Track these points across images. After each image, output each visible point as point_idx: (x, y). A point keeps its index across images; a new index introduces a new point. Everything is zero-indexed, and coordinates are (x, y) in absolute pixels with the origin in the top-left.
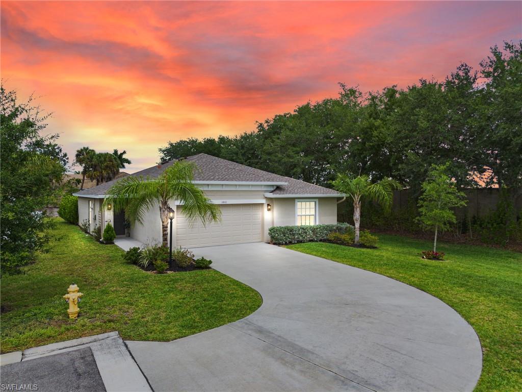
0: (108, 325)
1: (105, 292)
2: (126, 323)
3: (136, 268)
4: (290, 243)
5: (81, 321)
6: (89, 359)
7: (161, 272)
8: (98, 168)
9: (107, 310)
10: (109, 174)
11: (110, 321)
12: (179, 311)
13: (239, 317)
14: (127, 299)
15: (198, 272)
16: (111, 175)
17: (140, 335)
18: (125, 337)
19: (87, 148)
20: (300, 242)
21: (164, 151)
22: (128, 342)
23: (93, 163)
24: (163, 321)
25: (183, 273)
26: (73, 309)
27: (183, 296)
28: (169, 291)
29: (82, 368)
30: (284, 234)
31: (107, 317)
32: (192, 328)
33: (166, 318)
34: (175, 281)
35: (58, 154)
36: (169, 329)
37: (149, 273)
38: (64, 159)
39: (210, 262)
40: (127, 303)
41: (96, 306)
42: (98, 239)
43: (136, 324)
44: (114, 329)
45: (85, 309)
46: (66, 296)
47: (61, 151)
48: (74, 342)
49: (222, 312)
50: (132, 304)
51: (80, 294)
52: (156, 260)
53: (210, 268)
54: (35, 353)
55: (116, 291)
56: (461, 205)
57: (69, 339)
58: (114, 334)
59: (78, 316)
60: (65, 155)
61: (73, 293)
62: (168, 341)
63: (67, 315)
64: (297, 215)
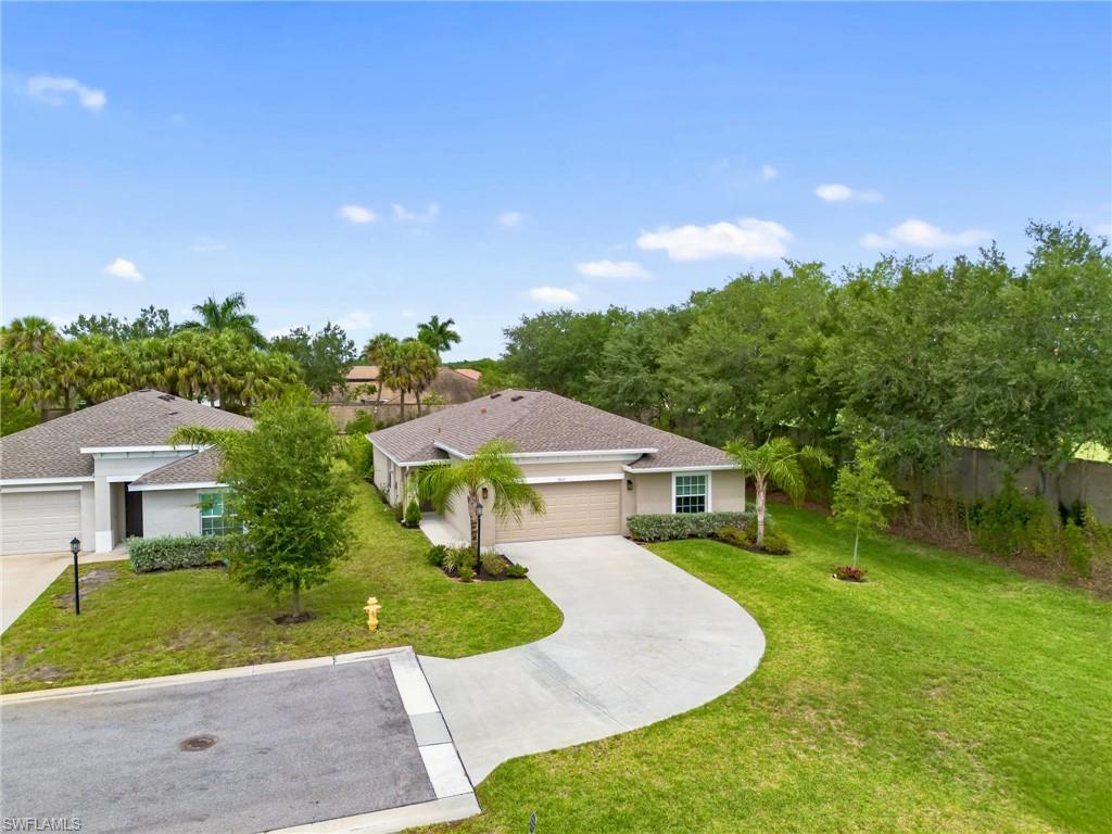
0: (404, 639)
1: (403, 603)
2: (420, 639)
3: (439, 572)
4: (658, 539)
5: (380, 633)
6: (387, 667)
7: (467, 580)
8: (403, 370)
9: (403, 624)
10: (420, 380)
11: (406, 636)
12: (472, 630)
13: (529, 641)
14: (424, 613)
15: (509, 583)
16: (424, 381)
17: (430, 651)
18: (418, 652)
19: (386, 336)
20: (672, 538)
21: (512, 334)
22: (419, 657)
23: (395, 362)
24: (455, 639)
25: (491, 583)
26: (373, 621)
27: (482, 613)
28: (469, 607)
29: (381, 674)
30: (647, 527)
31: (404, 631)
32: (480, 648)
33: (458, 637)
34: (478, 594)
35: (340, 341)
36: (457, 647)
37: (453, 580)
38: (350, 350)
39: (526, 570)
40: (423, 617)
41: (393, 618)
42: (399, 519)
43: (429, 641)
44: (409, 644)
45: (384, 621)
46: (365, 608)
47: (344, 337)
48: (374, 652)
49: (514, 635)
50: (428, 619)
51: (379, 607)
52: (461, 565)
53: (526, 577)
54: (344, 659)
55: (414, 602)
56: (895, 502)
57: (370, 649)
58: (409, 649)
59: (377, 628)
60: (352, 344)
61: (373, 605)
62: (454, 658)
63: (367, 626)
64: (674, 496)
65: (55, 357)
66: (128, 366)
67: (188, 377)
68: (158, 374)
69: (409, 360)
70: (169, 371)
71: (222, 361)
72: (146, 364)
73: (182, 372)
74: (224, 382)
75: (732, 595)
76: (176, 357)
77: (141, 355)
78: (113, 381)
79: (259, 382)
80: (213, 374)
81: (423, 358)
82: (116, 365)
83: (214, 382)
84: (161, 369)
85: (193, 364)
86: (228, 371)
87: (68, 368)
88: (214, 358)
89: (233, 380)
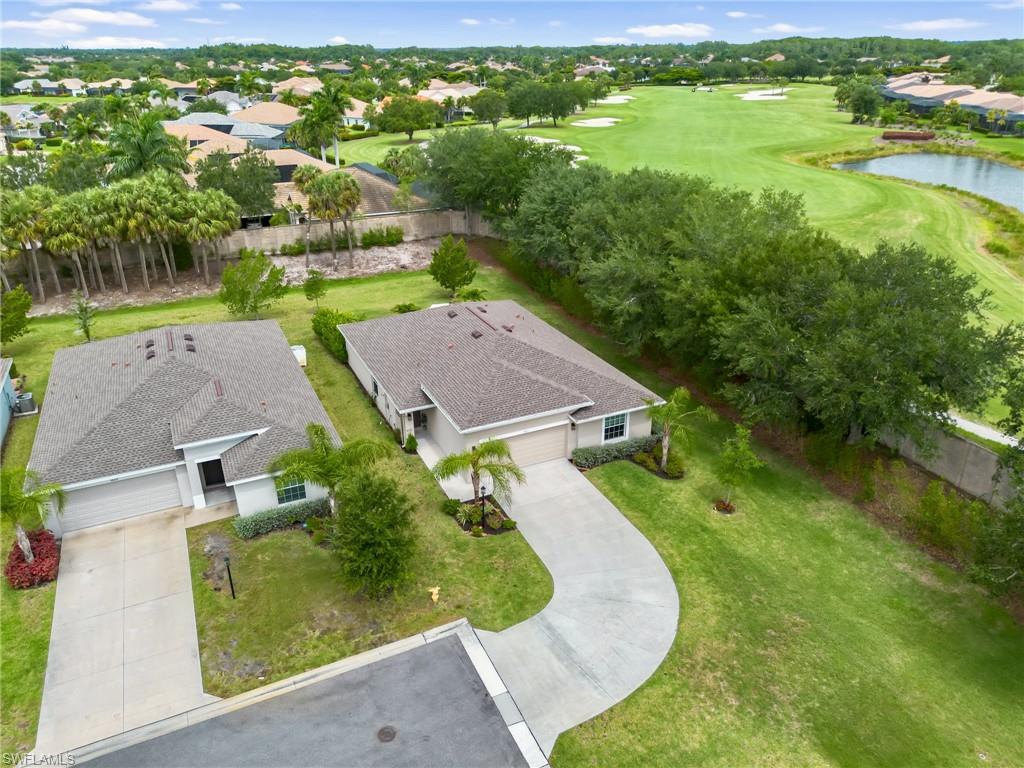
2: (469, 609)
4: (594, 465)
6: (460, 644)
8: (331, 204)
10: (347, 210)
12: (499, 598)
17: (481, 624)
18: (473, 625)
20: (603, 463)
22: (476, 630)
23: (324, 197)
24: (491, 609)
27: (500, 577)
30: (587, 459)
33: (493, 606)
36: (495, 619)
37: (467, 534)
43: (475, 611)
44: (464, 616)
53: (516, 528)
58: (466, 621)
62: (497, 631)
64: (604, 428)
65: (9, 217)
66: (80, 220)
67: (137, 228)
68: (109, 227)
69: (336, 194)
70: (119, 222)
71: (165, 209)
72: (98, 219)
73: (132, 223)
74: (171, 228)
75: (652, 540)
76: (123, 210)
77: (89, 209)
78: (68, 236)
79: (203, 226)
80: (160, 223)
81: (348, 189)
82: (68, 220)
83: (162, 229)
84: (111, 221)
85: (140, 215)
86: (173, 216)
87: (25, 227)
88: (158, 208)
89: (178, 225)
